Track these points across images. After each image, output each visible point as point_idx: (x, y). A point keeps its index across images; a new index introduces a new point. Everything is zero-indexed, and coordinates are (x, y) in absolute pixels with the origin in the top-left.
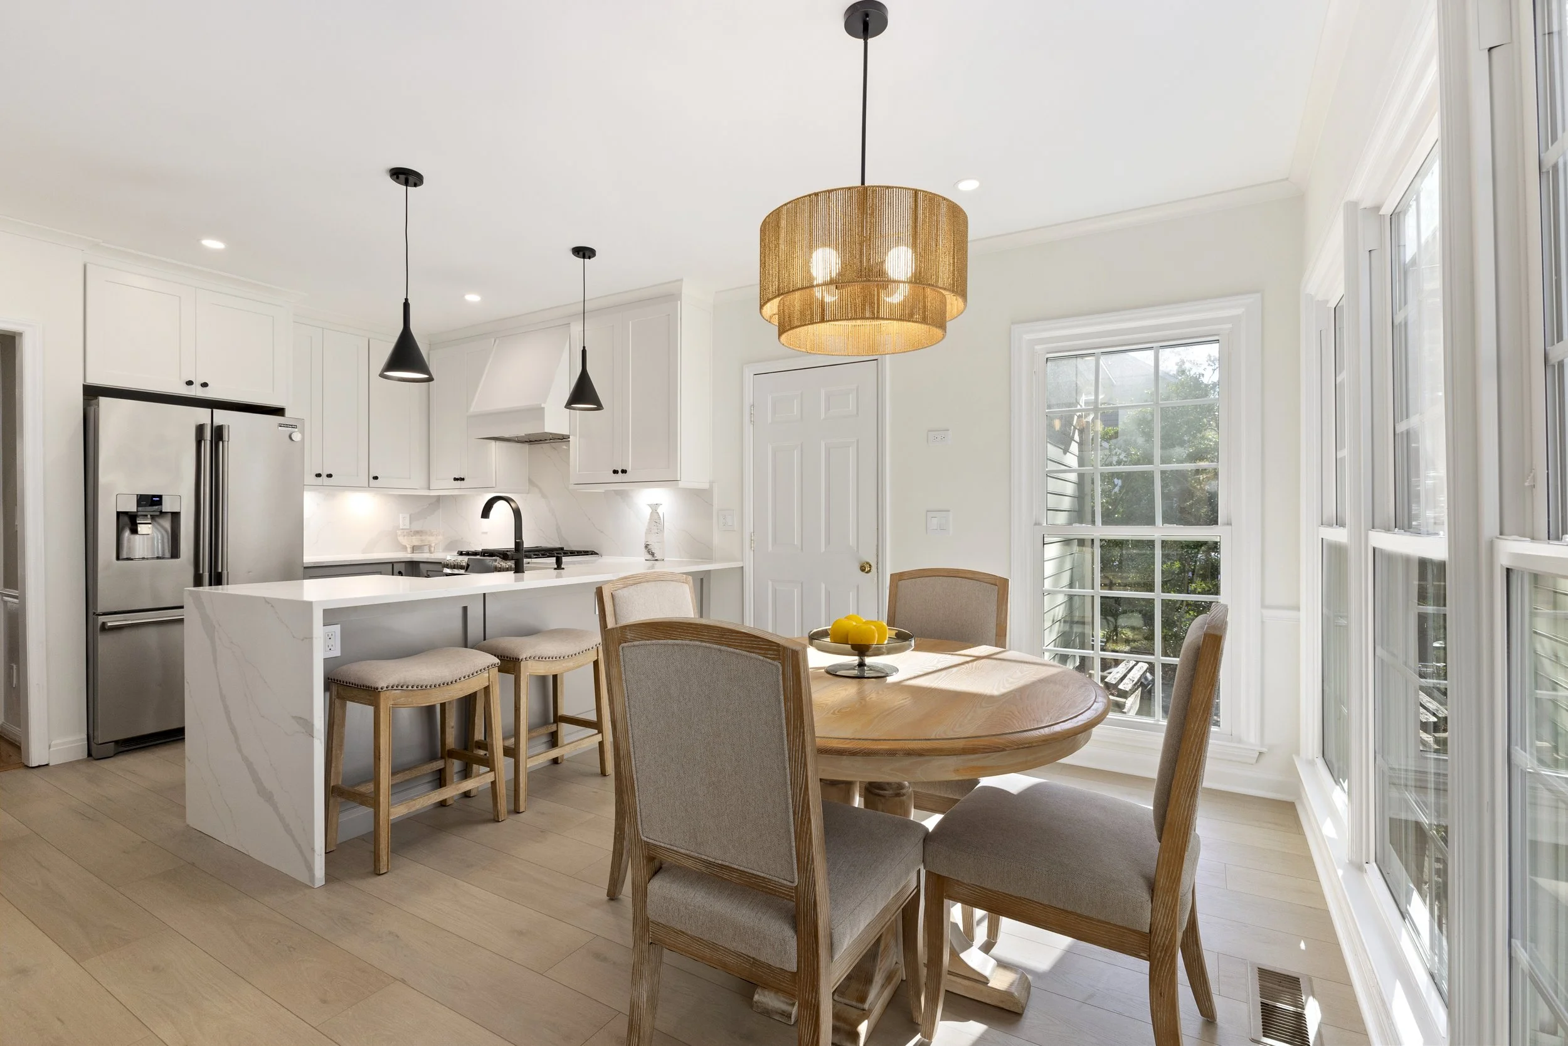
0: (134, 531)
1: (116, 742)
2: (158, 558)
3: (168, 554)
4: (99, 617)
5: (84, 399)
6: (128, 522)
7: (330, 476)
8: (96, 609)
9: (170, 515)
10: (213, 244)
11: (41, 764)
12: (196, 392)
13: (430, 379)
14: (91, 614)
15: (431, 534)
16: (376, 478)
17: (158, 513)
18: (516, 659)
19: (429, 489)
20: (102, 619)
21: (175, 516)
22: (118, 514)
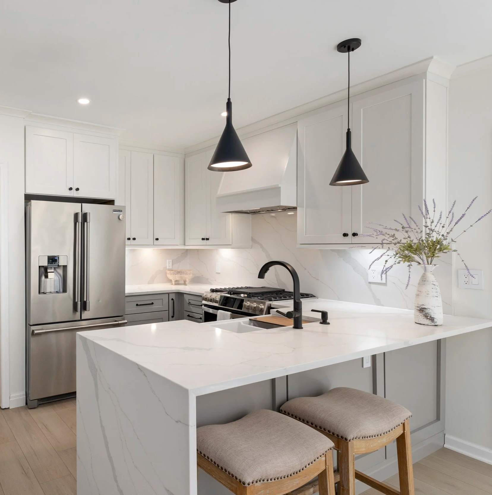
0: (46, 277)
1: (38, 400)
2: (57, 292)
3: (61, 291)
4: (31, 327)
5: (25, 202)
6: (44, 271)
7: (134, 239)
8: (30, 323)
9: (62, 267)
10: (84, 101)
11: (6, 408)
12: (74, 194)
13: (249, 166)
14: (28, 325)
15: (186, 274)
16: (157, 239)
17: (57, 266)
18: (342, 437)
19: (185, 245)
20: (33, 328)
21: (65, 267)
22: (40, 267)
